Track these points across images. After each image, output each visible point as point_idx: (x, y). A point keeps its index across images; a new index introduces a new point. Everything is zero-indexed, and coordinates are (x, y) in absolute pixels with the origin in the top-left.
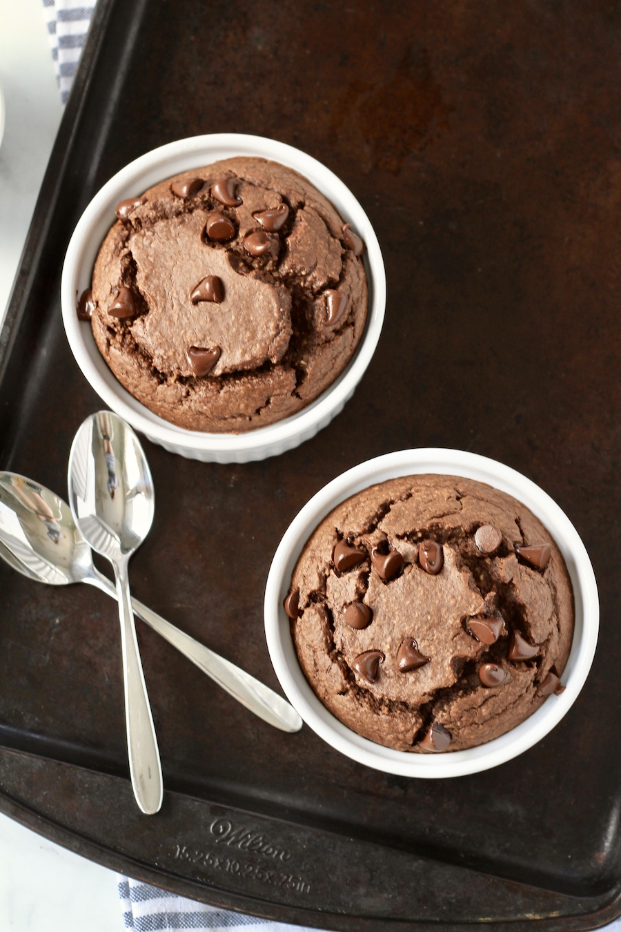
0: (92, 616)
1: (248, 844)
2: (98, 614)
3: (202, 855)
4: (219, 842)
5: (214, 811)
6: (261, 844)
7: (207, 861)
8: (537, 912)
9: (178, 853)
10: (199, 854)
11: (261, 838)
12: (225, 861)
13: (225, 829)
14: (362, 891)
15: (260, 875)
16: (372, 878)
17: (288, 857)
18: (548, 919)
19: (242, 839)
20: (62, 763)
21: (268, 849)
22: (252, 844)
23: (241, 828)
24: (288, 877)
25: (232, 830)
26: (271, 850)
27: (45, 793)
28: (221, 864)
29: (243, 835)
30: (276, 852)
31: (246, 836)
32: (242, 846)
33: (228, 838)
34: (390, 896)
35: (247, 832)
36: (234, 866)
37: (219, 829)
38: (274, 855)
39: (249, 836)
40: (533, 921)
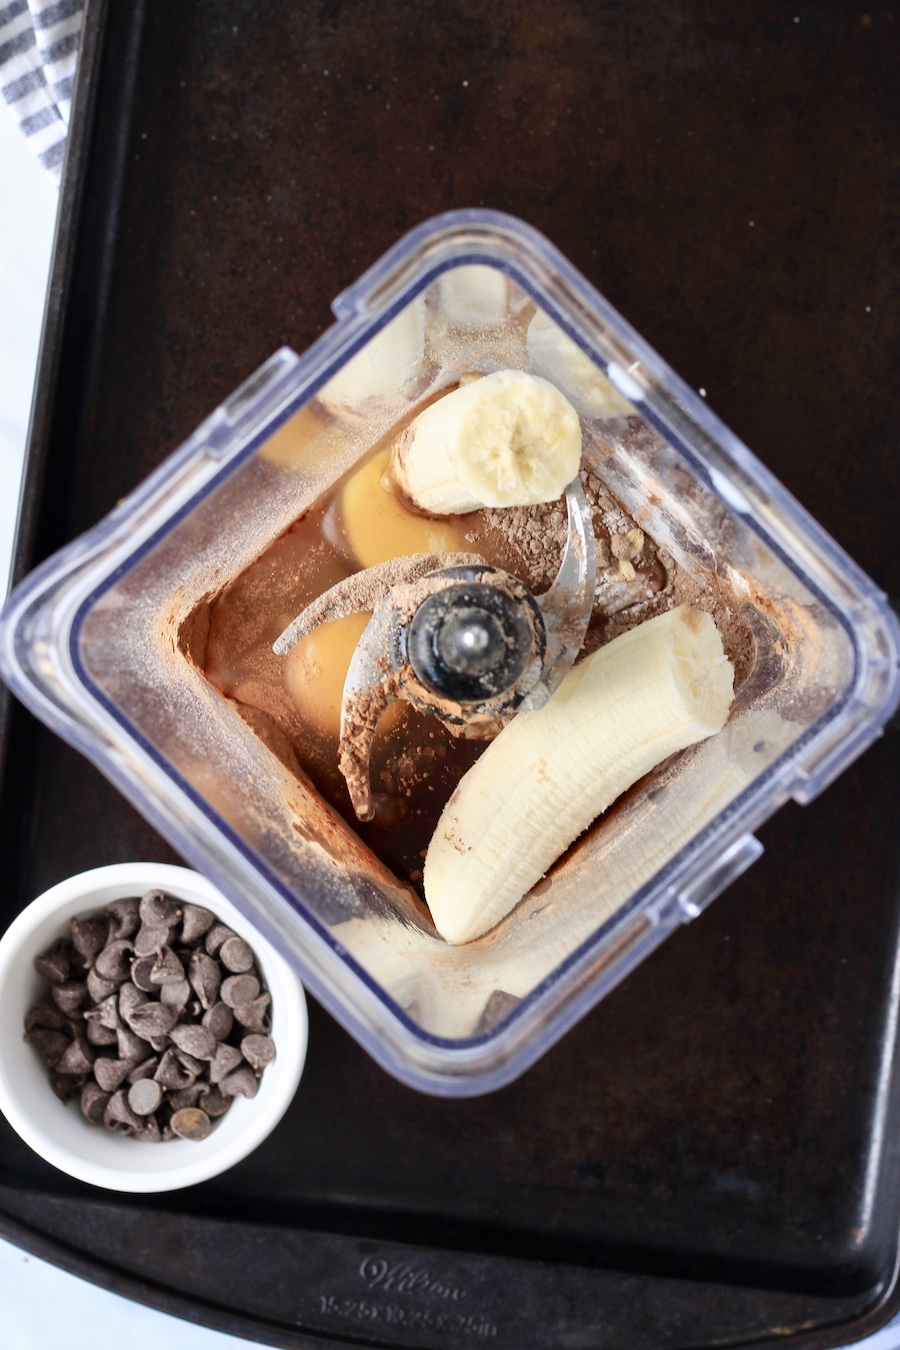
1: (411, 1285)
3: (355, 1305)
4: (374, 1287)
5: (363, 1250)
6: (427, 1283)
7: (363, 1312)
8: (785, 1324)
9: (324, 1307)
10: (351, 1304)
11: (426, 1276)
12: (385, 1311)
13: (380, 1269)
14: (562, 1325)
15: (431, 1322)
16: (572, 1308)
17: (464, 1294)
18: (801, 1332)
19: (402, 1279)
21: (437, 1289)
22: (416, 1285)
23: (399, 1266)
24: (467, 1319)
25: (389, 1269)
26: (441, 1289)
27: (146, 1252)
28: (380, 1314)
29: (403, 1274)
30: (447, 1291)
31: (407, 1276)
32: (405, 1288)
33: (385, 1280)
34: (598, 1327)
35: (408, 1269)
36: (398, 1314)
37: (372, 1271)
38: (446, 1294)
39: (411, 1275)
40: (782, 1337)
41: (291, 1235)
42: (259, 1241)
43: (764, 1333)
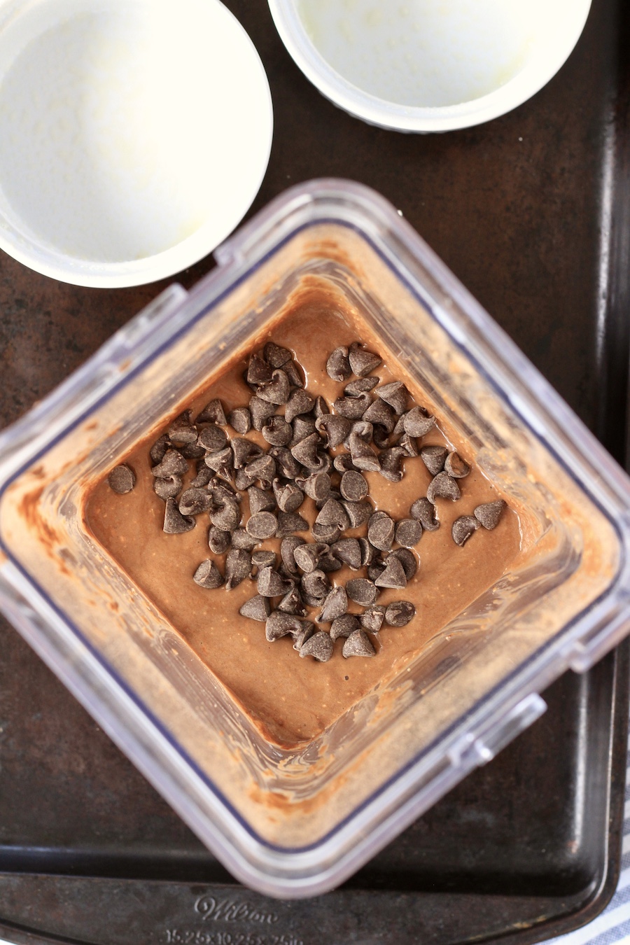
0: (34, 718)
1: (234, 915)
2: (39, 715)
3: (193, 934)
4: (206, 919)
5: (196, 891)
6: (247, 913)
7: (199, 939)
8: (523, 920)
9: (169, 938)
10: (190, 934)
11: (246, 907)
12: (216, 936)
13: (209, 906)
14: (353, 935)
15: (253, 942)
16: (360, 922)
17: (276, 919)
18: (536, 925)
19: (228, 911)
20: (39, 875)
21: (255, 916)
22: (239, 915)
23: (224, 902)
24: (280, 938)
25: (216, 905)
26: (258, 917)
27: (29, 908)
28: (213, 939)
29: (227, 908)
30: (263, 917)
31: (231, 908)
32: (230, 918)
33: (214, 913)
34: (381, 935)
35: (231, 903)
36: (226, 938)
37: (203, 907)
38: (262, 921)
39: (234, 907)
40: (523, 930)
41: (139, 884)
42: (115, 891)
43: (508, 928)
